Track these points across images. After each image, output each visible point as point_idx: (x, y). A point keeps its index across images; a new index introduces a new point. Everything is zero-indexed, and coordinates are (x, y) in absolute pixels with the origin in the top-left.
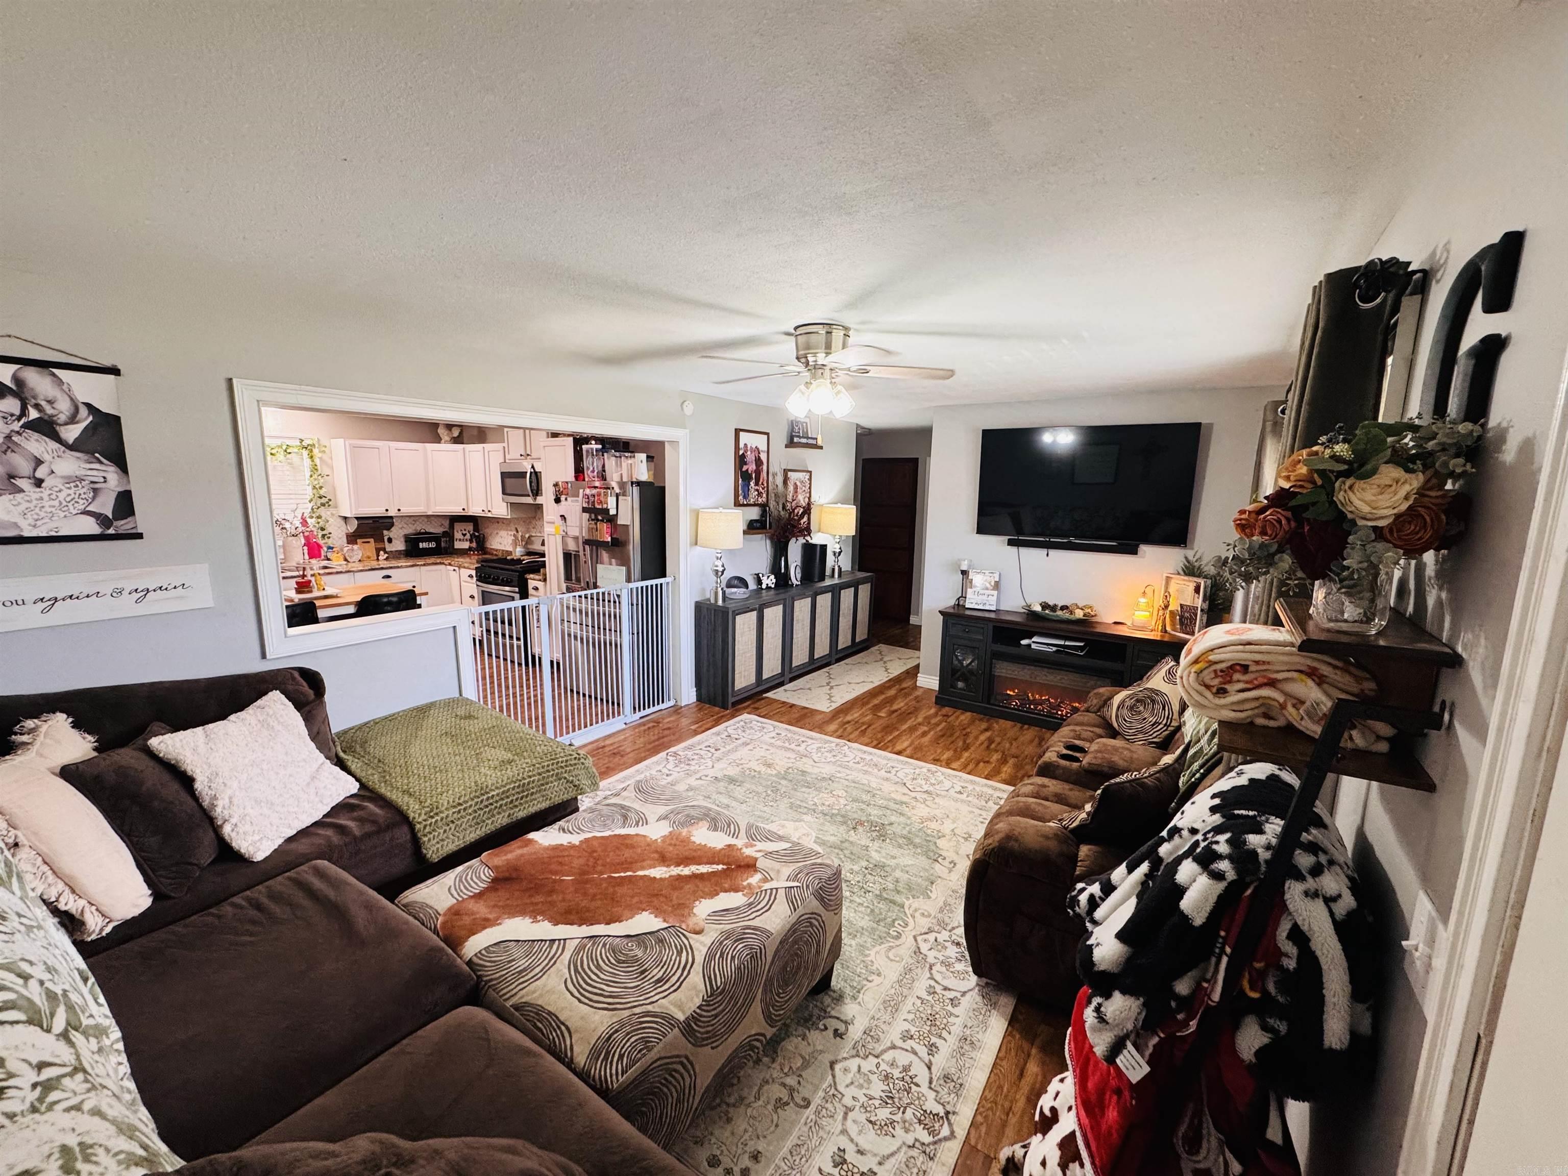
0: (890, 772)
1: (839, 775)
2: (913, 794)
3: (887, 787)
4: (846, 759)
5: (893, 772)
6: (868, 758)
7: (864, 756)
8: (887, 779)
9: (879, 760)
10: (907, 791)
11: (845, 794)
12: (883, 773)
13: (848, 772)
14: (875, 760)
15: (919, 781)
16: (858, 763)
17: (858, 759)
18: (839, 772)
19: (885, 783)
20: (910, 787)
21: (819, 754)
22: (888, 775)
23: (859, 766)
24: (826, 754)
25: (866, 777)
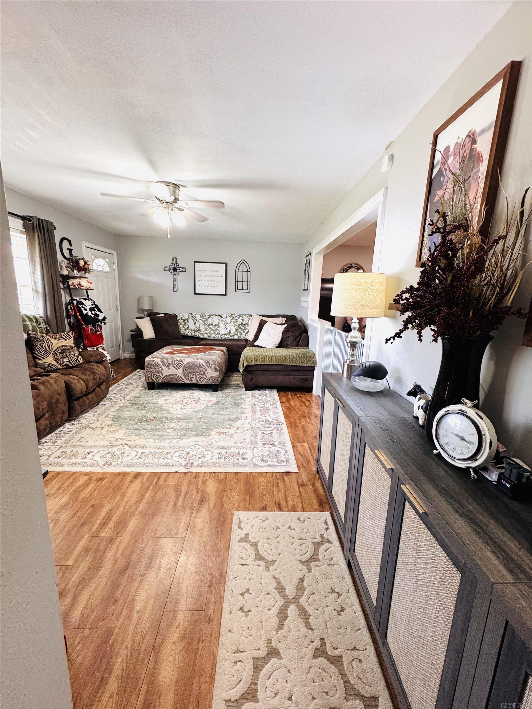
0: (142, 453)
1: (176, 440)
2: (125, 442)
3: (141, 442)
4: (177, 454)
5: (139, 454)
6: (161, 461)
7: (166, 461)
8: (143, 447)
9: (151, 461)
10: (129, 443)
11: (167, 430)
12: (147, 451)
13: (171, 444)
14: (156, 460)
15: (119, 453)
16: (167, 453)
17: (169, 457)
18: (177, 442)
19: (144, 444)
20: (126, 446)
21: (199, 451)
22: (142, 451)
23: (166, 451)
24: (194, 453)
25: (158, 445)
